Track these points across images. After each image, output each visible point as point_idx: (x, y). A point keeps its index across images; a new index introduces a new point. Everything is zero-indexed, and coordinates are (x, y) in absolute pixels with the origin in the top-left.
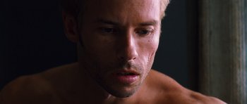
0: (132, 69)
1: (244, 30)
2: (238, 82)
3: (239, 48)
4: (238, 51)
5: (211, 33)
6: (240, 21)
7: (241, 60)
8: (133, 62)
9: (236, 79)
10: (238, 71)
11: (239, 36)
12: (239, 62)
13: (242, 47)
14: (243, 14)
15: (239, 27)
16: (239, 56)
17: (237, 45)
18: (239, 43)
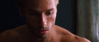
0: (45, 29)
1: (94, 10)
2: (92, 31)
3: (92, 17)
4: (92, 18)
5: (81, 11)
6: (93, 6)
7: (93, 22)
8: (45, 26)
9: (91, 30)
10: (92, 26)
11: (92, 12)
12: (92, 23)
13: (94, 17)
14: (94, 3)
15: (92, 9)
16: (92, 21)
17: (92, 16)
18: (92, 15)
